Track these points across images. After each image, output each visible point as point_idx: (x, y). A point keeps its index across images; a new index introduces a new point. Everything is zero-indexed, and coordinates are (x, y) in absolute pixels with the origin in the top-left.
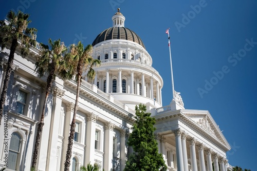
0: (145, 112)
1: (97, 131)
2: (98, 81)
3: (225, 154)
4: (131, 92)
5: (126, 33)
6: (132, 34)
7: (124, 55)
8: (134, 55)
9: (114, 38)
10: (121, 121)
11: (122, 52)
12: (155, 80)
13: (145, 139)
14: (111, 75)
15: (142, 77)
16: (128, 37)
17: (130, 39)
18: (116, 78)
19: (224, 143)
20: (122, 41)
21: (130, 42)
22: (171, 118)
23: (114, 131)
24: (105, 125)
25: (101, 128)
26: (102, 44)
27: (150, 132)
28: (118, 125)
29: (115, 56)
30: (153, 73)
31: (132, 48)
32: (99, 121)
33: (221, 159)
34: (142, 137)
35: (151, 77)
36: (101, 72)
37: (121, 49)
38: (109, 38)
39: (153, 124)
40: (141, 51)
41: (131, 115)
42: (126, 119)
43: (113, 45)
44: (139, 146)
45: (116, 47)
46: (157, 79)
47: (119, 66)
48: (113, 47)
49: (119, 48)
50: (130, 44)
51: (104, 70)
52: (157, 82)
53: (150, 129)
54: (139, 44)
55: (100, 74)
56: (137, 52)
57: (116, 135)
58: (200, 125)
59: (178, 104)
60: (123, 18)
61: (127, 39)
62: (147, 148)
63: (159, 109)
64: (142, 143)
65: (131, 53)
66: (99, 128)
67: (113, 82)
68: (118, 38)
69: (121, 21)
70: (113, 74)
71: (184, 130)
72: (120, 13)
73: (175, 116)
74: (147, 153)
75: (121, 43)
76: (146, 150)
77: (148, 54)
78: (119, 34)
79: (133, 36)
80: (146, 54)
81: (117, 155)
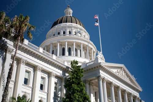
0: (77, 65)
1: (43, 78)
2: (54, 49)
3: (138, 94)
4: (74, 55)
5: (71, 19)
6: (76, 20)
7: (70, 33)
8: (77, 32)
9: (64, 22)
10: (61, 72)
11: (68, 30)
12: (91, 47)
13: (75, 82)
14: (61, 45)
15: (81, 46)
16: (73, 22)
17: (74, 23)
18: (64, 47)
19: (137, 86)
20: (68, 24)
21: (74, 24)
22: (95, 68)
23: (55, 78)
24: (49, 74)
25: (46, 76)
26: (56, 26)
27: (78, 77)
28: (59, 74)
29: (64, 33)
30: (88, 43)
31: (75, 28)
32: (43, 71)
33: (135, 97)
34: (73, 81)
35: (87, 45)
36: (55, 43)
37: (68, 28)
38: (61, 22)
39: (82, 72)
40: (81, 29)
41: (68, 67)
42: (65, 70)
43: (62, 27)
44: (71, 87)
45: (65, 27)
46: (92, 47)
47: (66, 39)
48: (63, 28)
49: (67, 28)
50: (74, 25)
51: (56, 42)
52: (92, 49)
53: (79, 76)
54: (80, 25)
55: (55, 45)
56: (78, 30)
57: (58, 81)
58: (118, 74)
59: (100, 59)
60: (71, 11)
61: (72, 23)
62: (76, 88)
63: (88, 63)
64: (73, 85)
65: (74, 31)
66: (44, 76)
67: (63, 49)
68: (66, 22)
69: (70, 12)
70: (63, 44)
71: (104, 76)
72: (69, 8)
73: (97, 67)
74: (76, 91)
75: (68, 25)
76: (76, 90)
77: (86, 31)
78: (67, 20)
79: (76, 21)
80: (84, 31)
81: (59, 95)
